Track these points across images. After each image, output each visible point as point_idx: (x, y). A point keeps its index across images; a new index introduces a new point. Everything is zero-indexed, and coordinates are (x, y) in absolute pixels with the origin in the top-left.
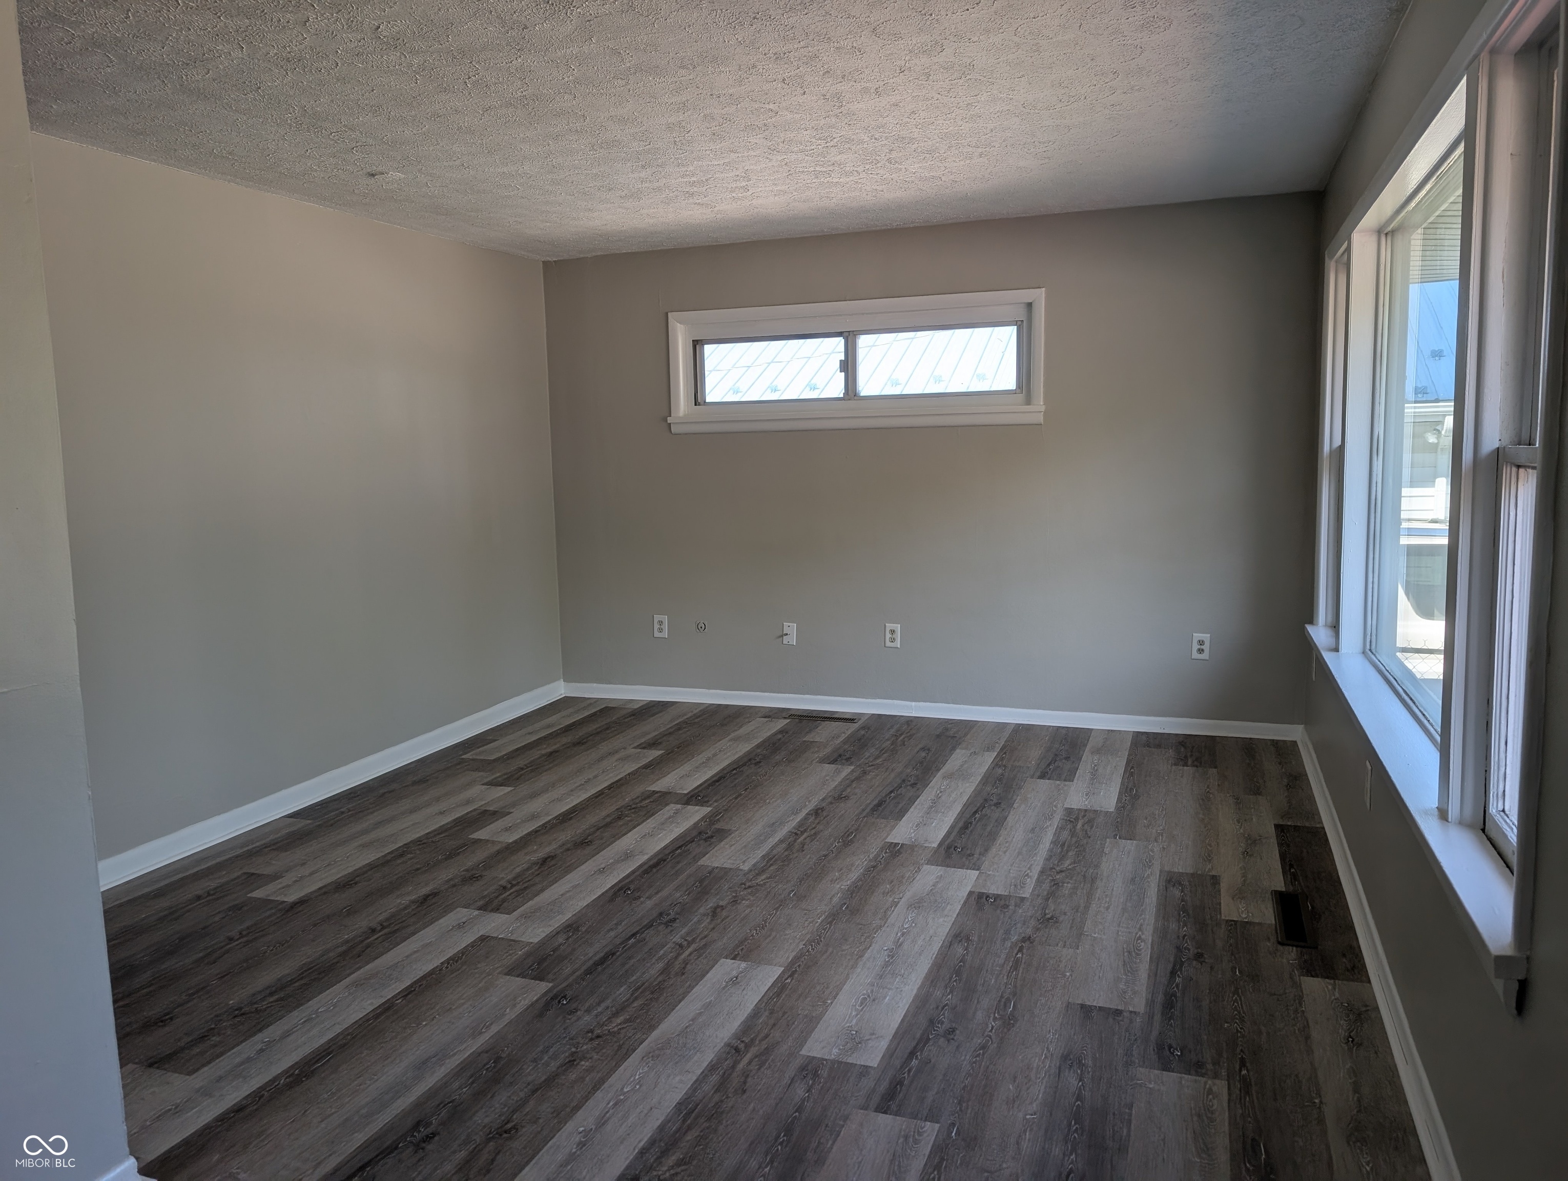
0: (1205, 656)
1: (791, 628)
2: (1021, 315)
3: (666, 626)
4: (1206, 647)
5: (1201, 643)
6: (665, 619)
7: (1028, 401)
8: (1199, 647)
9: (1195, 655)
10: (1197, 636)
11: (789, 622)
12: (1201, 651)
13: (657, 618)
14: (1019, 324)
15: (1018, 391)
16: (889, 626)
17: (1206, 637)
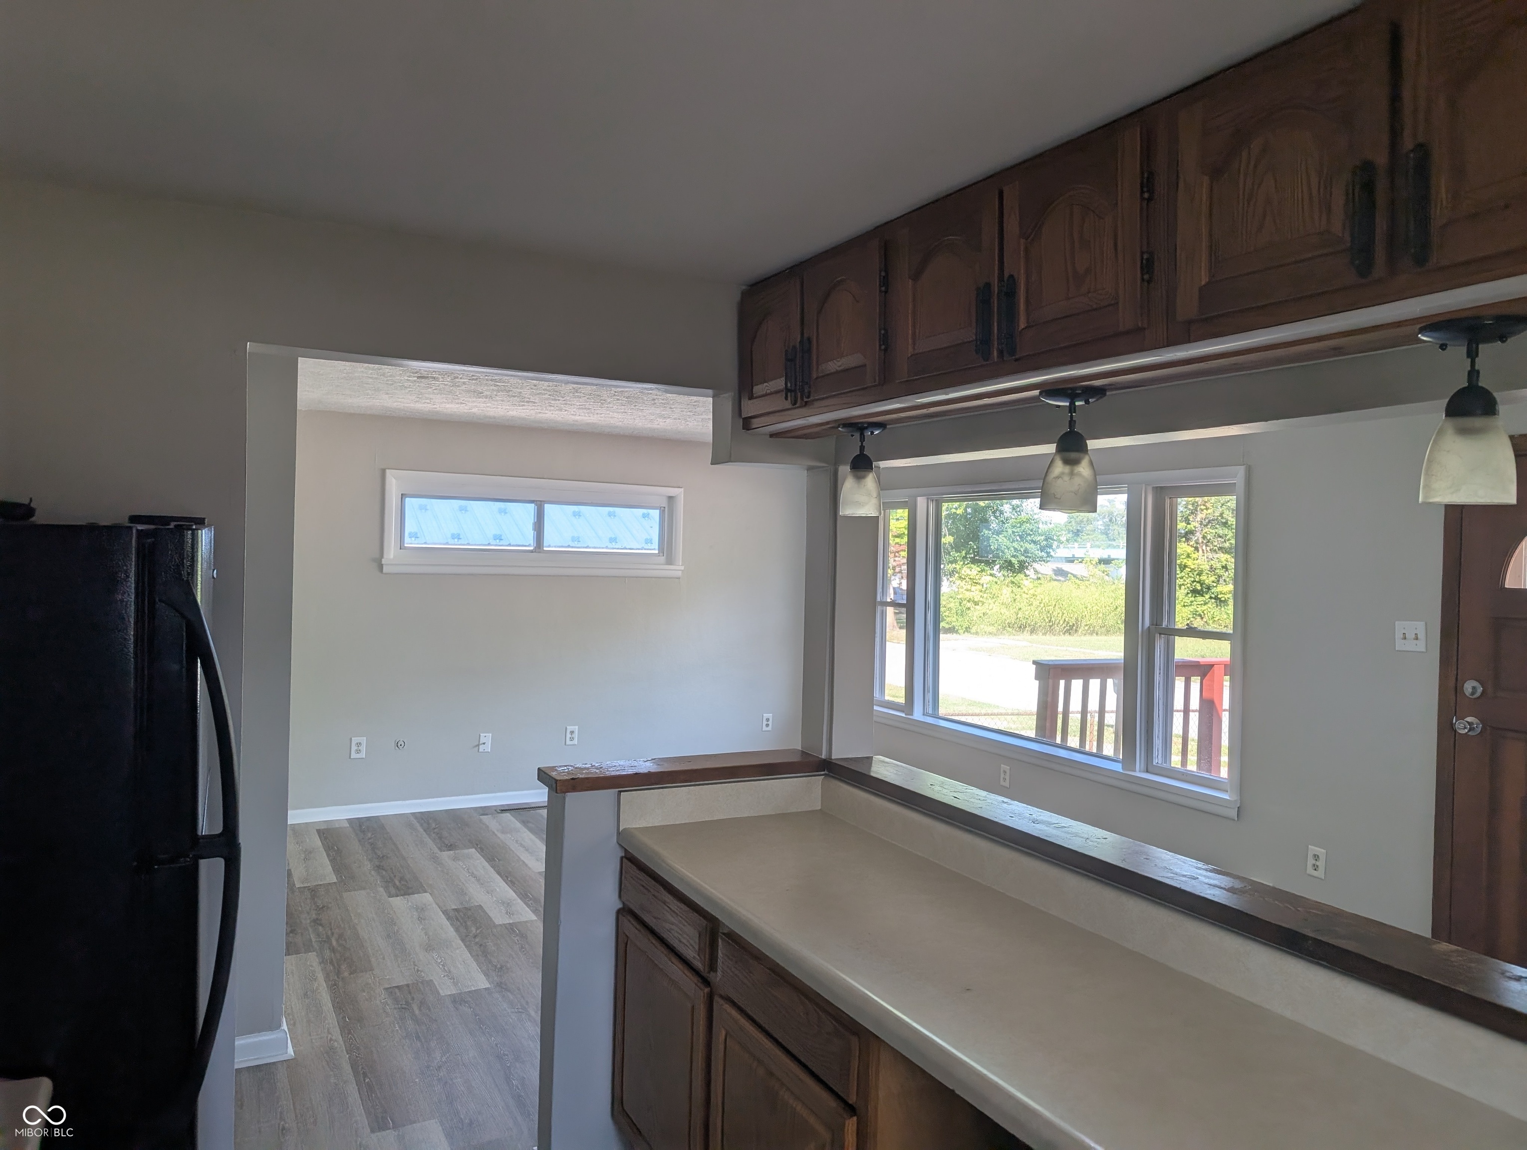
0: (769, 728)
1: (487, 738)
2: (664, 503)
3: (363, 748)
4: (770, 723)
5: (768, 720)
6: (363, 740)
7: (670, 561)
8: (766, 723)
9: (765, 728)
10: (766, 716)
11: (486, 733)
12: (767, 725)
13: (355, 740)
14: (662, 511)
15: (661, 554)
16: (570, 728)
17: (770, 716)
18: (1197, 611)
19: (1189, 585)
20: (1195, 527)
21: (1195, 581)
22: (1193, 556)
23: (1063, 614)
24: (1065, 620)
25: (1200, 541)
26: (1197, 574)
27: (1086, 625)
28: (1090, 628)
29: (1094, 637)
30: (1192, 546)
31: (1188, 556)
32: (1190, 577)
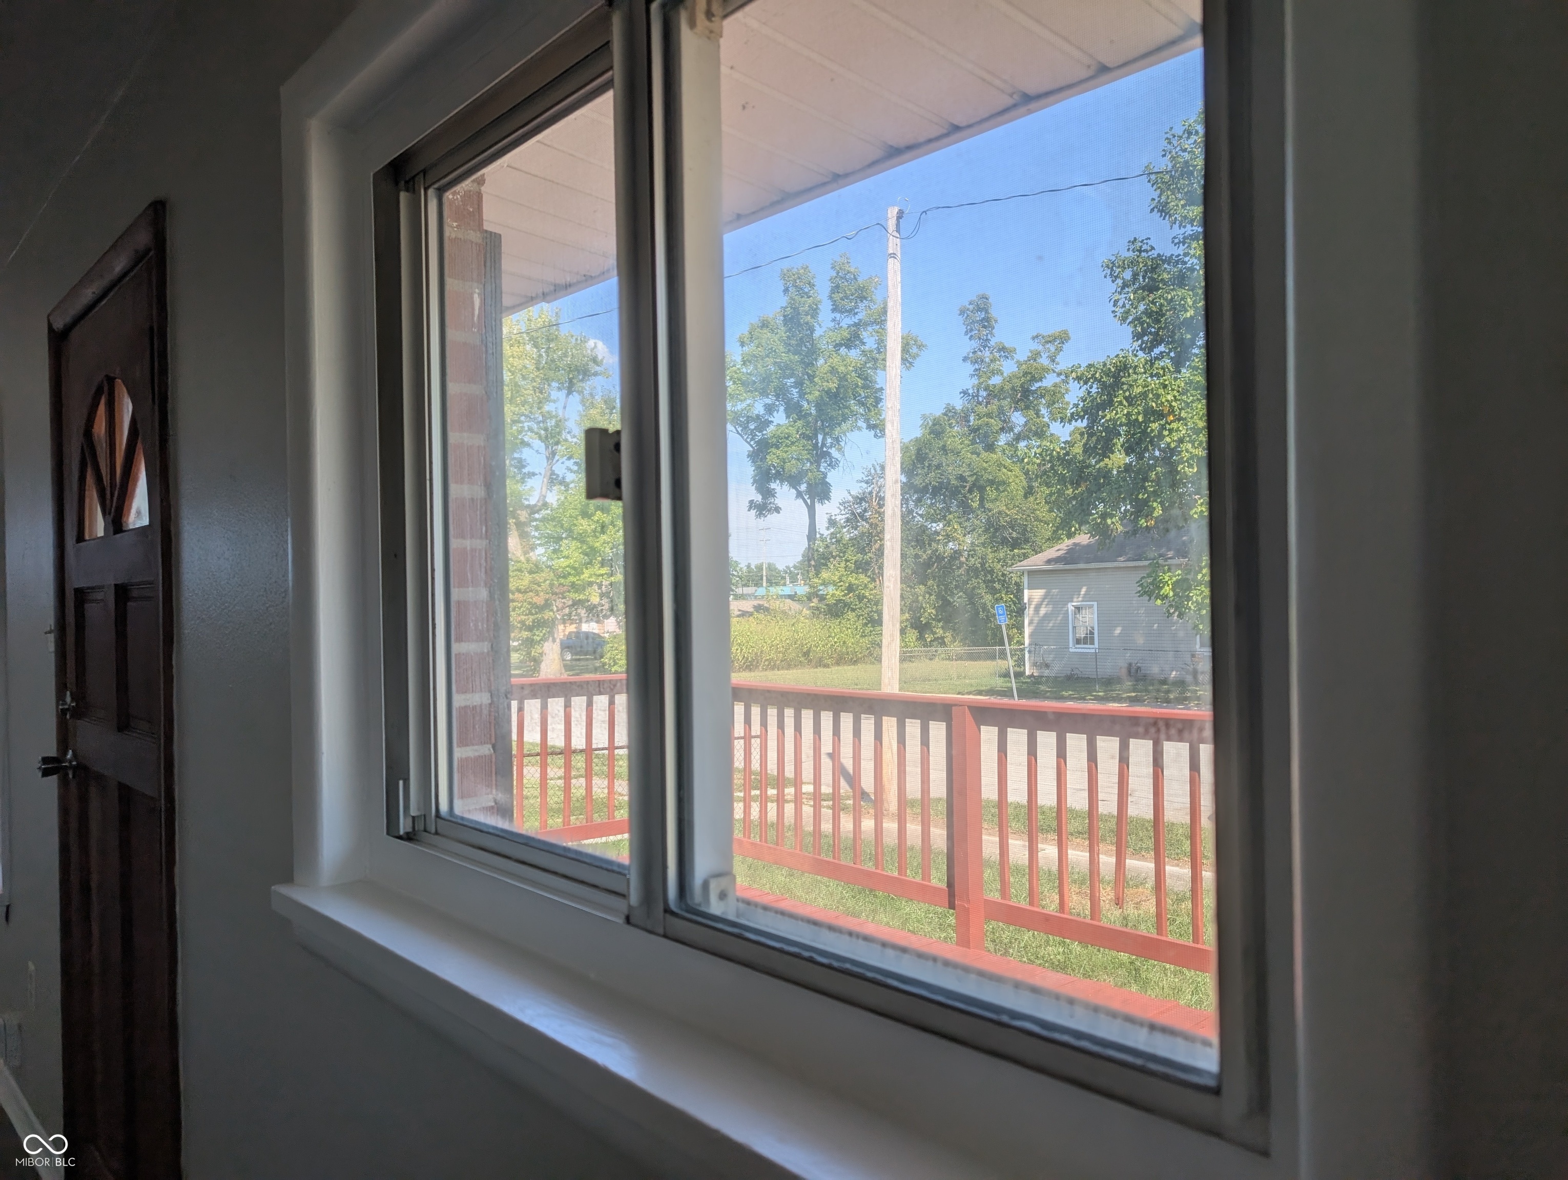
18: (876, 641)
19: (866, 615)
20: (870, 558)
21: (873, 611)
22: (871, 586)
23: (742, 650)
24: (744, 657)
25: (877, 572)
26: (874, 605)
27: (767, 660)
28: (770, 663)
29: (776, 672)
30: (869, 577)
31: (866, 586)
32: (868, 607)
